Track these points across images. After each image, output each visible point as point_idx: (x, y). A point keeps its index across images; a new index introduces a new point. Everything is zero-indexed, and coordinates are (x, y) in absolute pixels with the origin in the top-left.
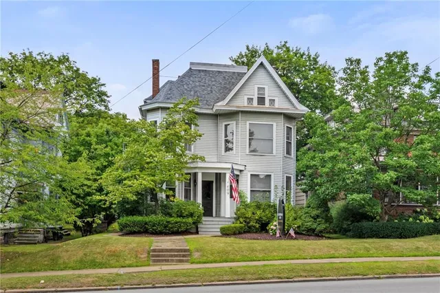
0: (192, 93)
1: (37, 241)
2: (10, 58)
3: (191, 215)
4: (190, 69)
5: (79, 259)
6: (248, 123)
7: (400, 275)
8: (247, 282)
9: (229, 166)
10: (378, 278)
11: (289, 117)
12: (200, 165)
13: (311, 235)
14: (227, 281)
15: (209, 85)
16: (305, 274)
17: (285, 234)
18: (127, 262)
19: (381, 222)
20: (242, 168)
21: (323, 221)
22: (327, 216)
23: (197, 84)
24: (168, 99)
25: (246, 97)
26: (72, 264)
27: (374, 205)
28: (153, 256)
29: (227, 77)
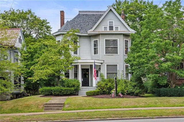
0: (79, 26)
1: (6, 99)
2: (5, 13)
3: (74, 86)
4: (79, 14)
5: (11, 108)
6: (105, 39)
7: (164, 117)
8: (83, 120)
9: (93, 61)
10: (152, 118)
11: (126, 35)
12: (79, 61)
13: (132, 95)
14: (73, 119)
15: (88, 21)
16: (114, 116)
17: (117, 95)
18: (32, 110)
19: (171, 88)
20: (102, 62)
21: (138, 88)
22: (140, 85)
23: (82, 21)
24: (65, 29)
25: (103, 27)
26: (7, 111)
27: (163, 80)
28: (45, 107)
29: (97, 17)
